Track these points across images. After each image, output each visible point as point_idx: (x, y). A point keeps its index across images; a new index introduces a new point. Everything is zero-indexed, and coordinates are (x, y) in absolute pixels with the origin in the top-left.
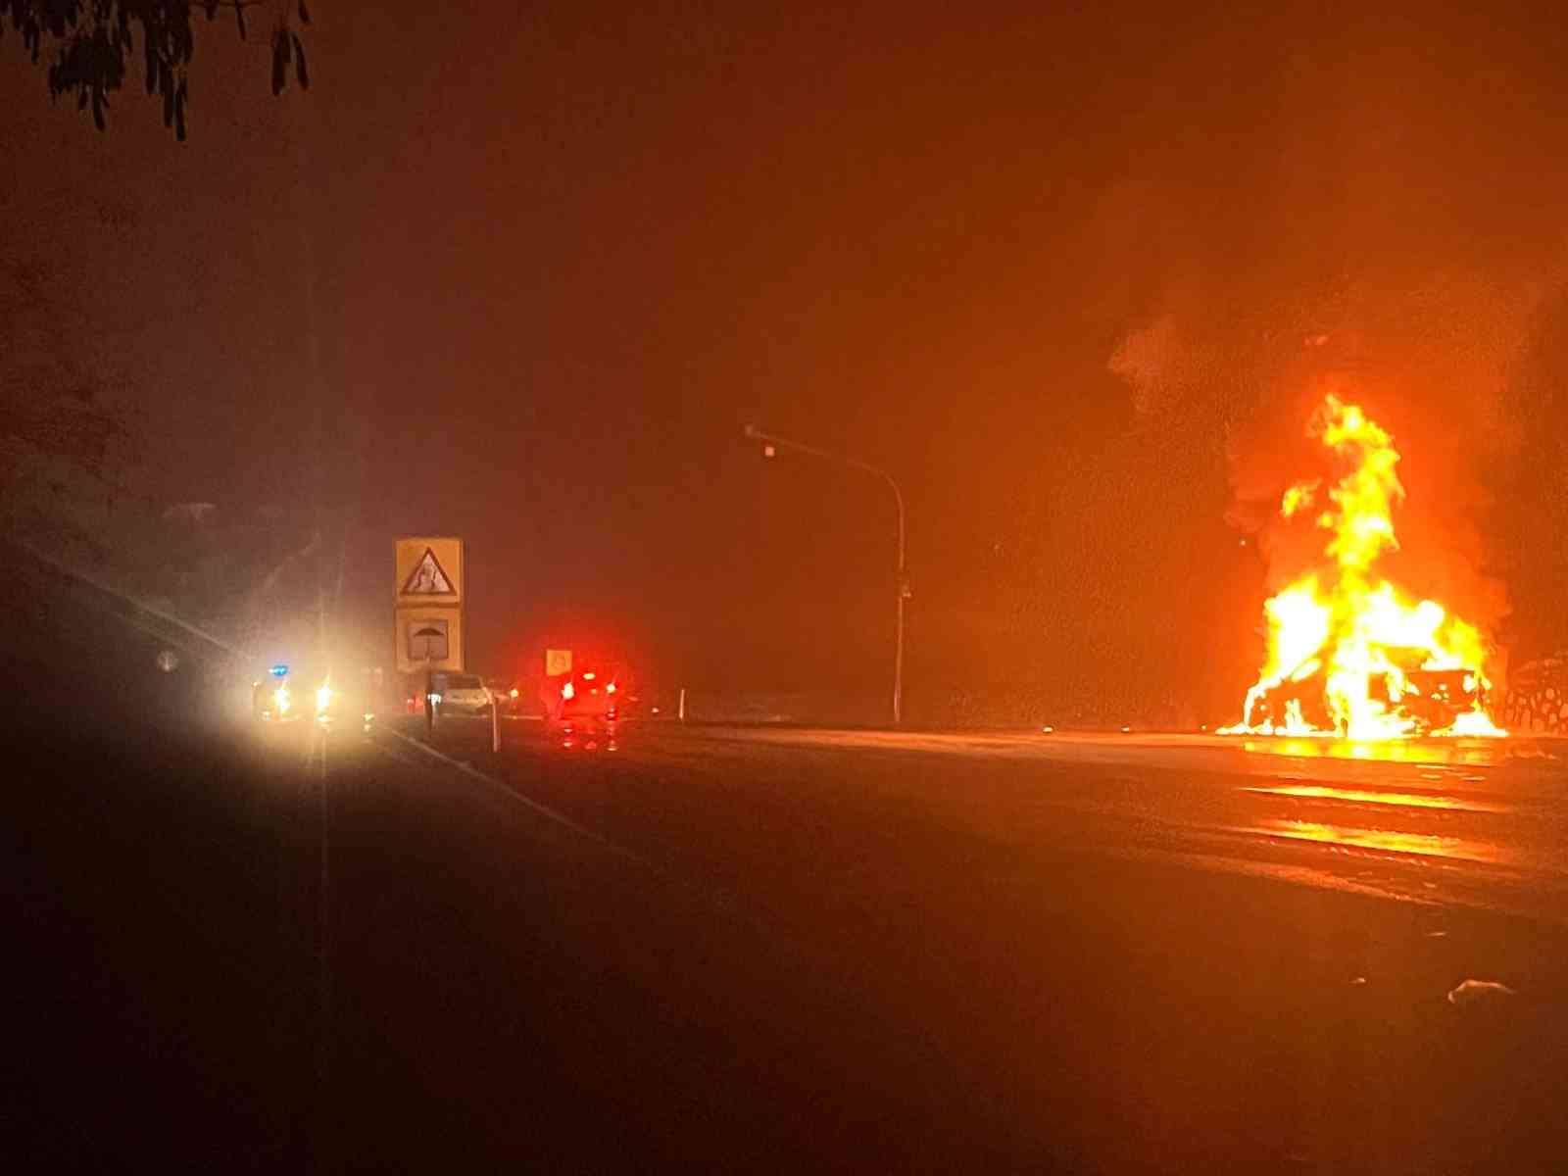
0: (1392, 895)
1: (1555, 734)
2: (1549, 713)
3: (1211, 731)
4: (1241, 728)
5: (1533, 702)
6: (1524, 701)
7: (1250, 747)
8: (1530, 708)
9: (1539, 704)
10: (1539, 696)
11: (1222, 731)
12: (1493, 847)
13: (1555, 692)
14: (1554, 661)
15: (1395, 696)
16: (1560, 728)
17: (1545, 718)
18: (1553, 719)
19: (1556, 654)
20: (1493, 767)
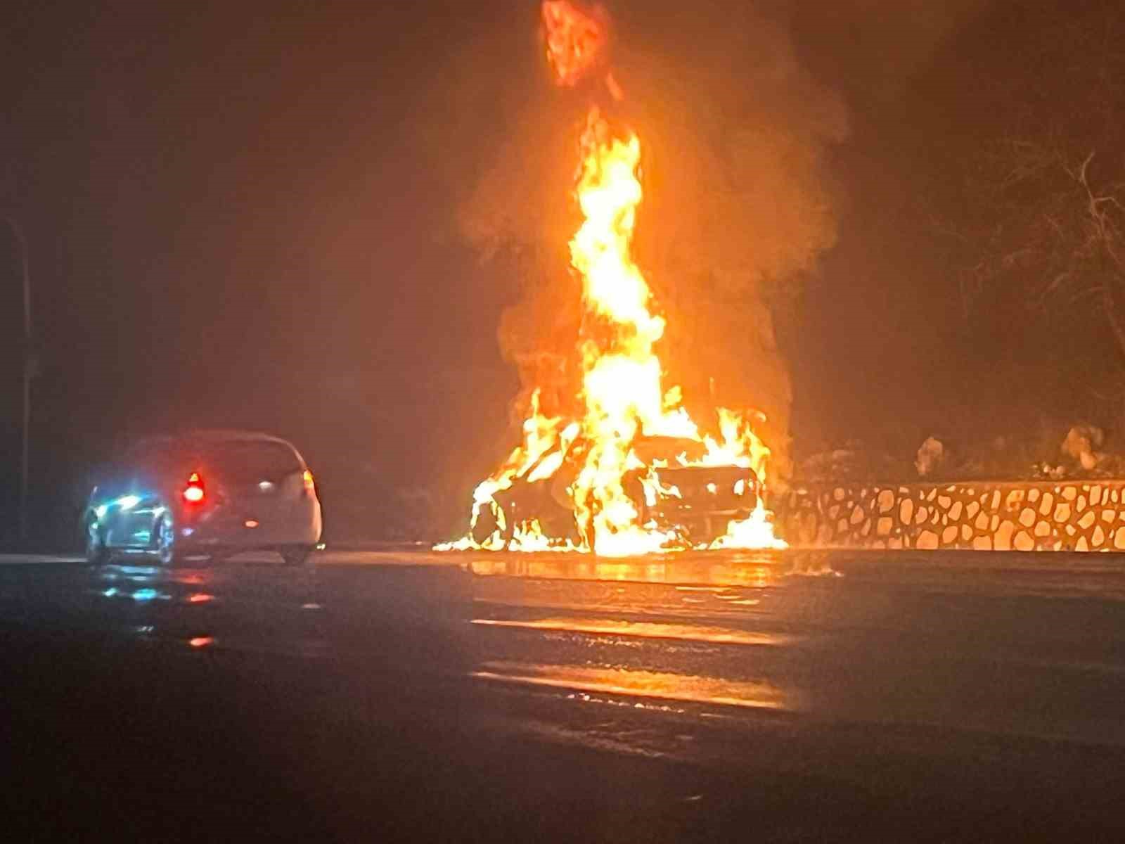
0: (639, 751)
1: (847, 545)
2: (839, 518)
3: (428, 549)
4: (464, 543)
5: (819, 505)
6: (809, 504)
7: (481, 567)
8: (817, 512)
9: (827, 507)
10: (827, 497)
11: (441, 547)
12: (764, 690)
13: (847, 493)
14: (843, 453)
15: (651, 501)
16: (852, 536)
17: (834, 524)
18: (843, 525)
19: (848, 443)
20: (768, 587)
